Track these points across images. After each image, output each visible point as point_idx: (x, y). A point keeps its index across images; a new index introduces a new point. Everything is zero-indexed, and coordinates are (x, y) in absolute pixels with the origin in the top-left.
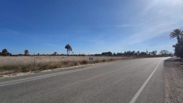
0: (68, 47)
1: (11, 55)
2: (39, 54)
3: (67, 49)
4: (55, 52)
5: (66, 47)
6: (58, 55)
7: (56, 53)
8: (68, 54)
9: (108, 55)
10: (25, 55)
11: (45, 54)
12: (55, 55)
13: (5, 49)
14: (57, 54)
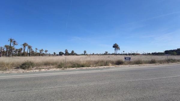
0: (116, 47)
1: (77, 55)
2: (93, 54)
3: (114, 48)
4: (106, 52)
5: (114, 47)
6: (109, 54)
7: (107, 52)
8: (116, 53)
9: (175, 53)
10: (84, 55)
11: (98, 54)
12: (106, 54)
13: (73, 51)
14: (108, 53)
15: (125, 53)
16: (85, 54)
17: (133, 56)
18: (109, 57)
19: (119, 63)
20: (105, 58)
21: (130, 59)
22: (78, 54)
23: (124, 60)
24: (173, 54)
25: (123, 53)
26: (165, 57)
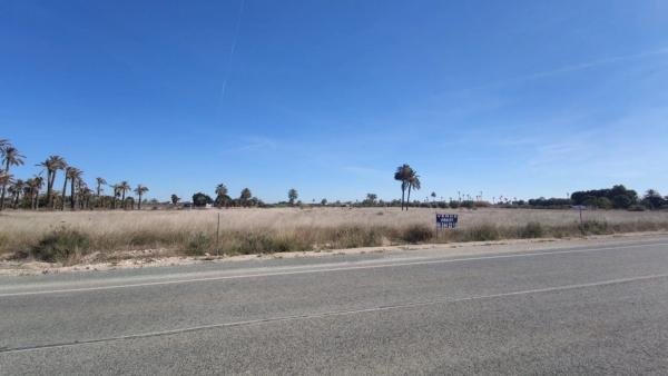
0: (405, 176)
1: (262, 205)
2: (324, 202)
3: (400, 183)
4: (369, 195)
5: (398, 177)
6: (382, 204)
7: (373, 197)
8: (406, 200)
9: (608, 201)
10: (291, 204)
11: (342, 202)
12: (370, 202)
13: (246, 190)
14: (378, 200)
15: (437, 199)
16: (292, 202)
17: (465, 210)
18: (381, 214)
19: (417, 236)
20: (367, 218)
21: (455, 220)
22: (266, 202)
23: (433, 225)
24: (601, 206)
25: (431, 200)
26: (572, 216)
